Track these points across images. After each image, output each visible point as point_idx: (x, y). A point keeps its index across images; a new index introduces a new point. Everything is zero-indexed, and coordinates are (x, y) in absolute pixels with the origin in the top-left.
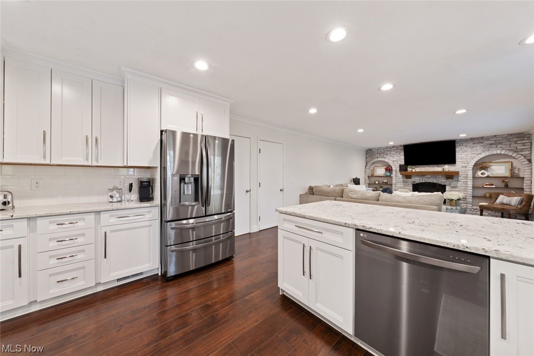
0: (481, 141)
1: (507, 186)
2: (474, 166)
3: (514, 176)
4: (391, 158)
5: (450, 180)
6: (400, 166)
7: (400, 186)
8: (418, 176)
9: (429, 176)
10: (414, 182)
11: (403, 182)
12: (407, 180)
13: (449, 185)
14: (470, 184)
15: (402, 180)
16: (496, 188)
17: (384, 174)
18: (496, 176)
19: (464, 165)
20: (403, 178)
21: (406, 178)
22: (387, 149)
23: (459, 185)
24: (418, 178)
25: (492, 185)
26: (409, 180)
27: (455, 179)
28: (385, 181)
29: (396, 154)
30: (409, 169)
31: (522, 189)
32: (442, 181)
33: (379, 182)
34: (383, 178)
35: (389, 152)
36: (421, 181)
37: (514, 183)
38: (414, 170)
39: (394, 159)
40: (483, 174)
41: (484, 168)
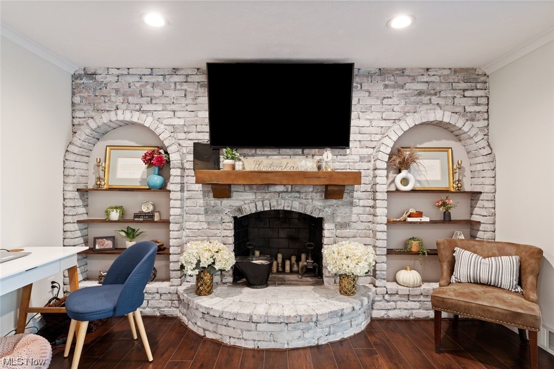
0: (400, 80)
1: (447, 217)
2: (391, 156)
3: (459, 190)
5: (334, 202)
6: (198, 148)
7: (197, 226)
8: (250, 187)
9: (280, 188)
10: (240, 210)
11: (206, 212)
12: (218, 202)
13: (333, 217)
14: (382, 212)
15: (201, 202)
16: (432, 222)
17: (141, 181)
18: (427, 186)
19: (365, 151)
20: (205, 194)
21: (216, 196)
22: (153, 79)
23: (354, 218)
24: (250, 196)
25: (420, 214)
26: (226, 202)
27: (346, 197)
29: (183, 101)
32: (313, 204)
33: (122, 212)
35: (157, 92)
36: (259, 208)
38: (239, 166)
39: (176, 122)
40: (404, 182)
41: (407, 163)
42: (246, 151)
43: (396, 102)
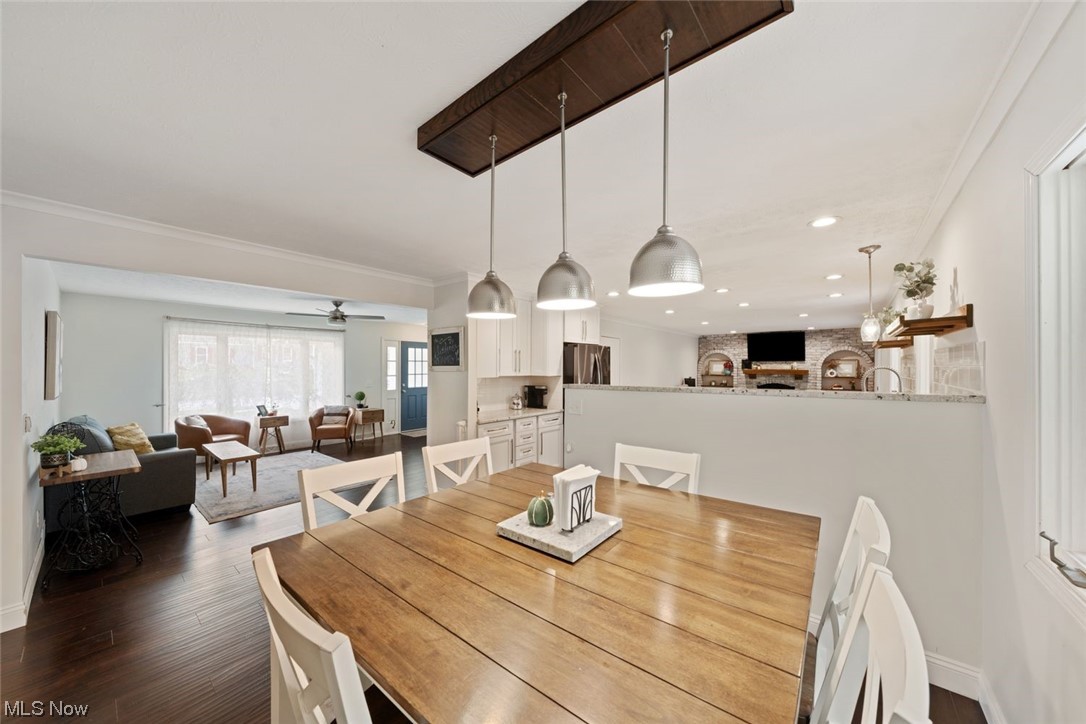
0: (830, 334)
1: (853, 387)
2: (823, 363)
3: (860, 377)
4: (732, 351)
5: (799, 379)
6: (743, 361)
8: (764, 375)
9: (776, 375)
10: (760, 381)
11: (746, 383)
12: (751, 380)
14: (819, 385)
15: (744, 380)
17: (722, 372)
18: (843, 375)
19: (813, 362)
20: (746, 377)
21: (750, 377)
22: (727, 339)
23: (808, 387)
24: (764, 379)
25: (840, 386)
26: (754, 378)
27: (804, 379)
28: (724, 381)
29: (738, 346)
30: (754, 366)
33: (716, 383)
34: (721, 377)
35: (729, 343)
38: (759, 368)
39: (735, 352)
40: (831, 373)
41: (833, 367)
42: (763, 362)
43: (828, 342)
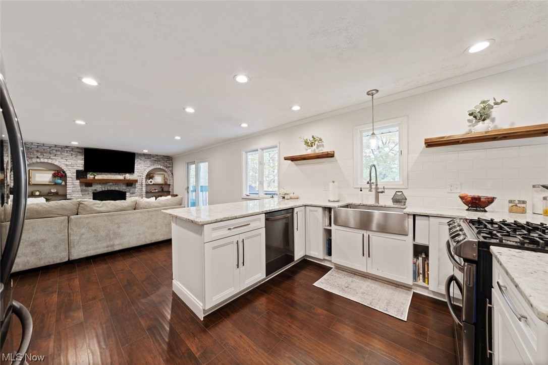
0: (149, 157)
1: (163, 190)
2: (147, 176)
3: (166, 184)
4: (63, 161)
5: (130, 187)
6: (78, 172)
7: (77, 195)
8: (100, 184)
9: (111, 184)
10: (96, 190)
11: (81, 191)
12: (87, 188)
13: (129, 191)
14: (144, 189)
15: (80, 188)
16: (158, 192)
17: (50, 182)
18: (157, 183)
19: (139, 174)
20: (81, 186)
21: (86, 186)
22: (57, 149)
23: (136, 191)
24: (100, 186)
25: (155, 190)
26: (89, 188)
27: (133, 186)
28: (52, 191)
29: (71, 157)
30: (90, 176)
31: (169, 192)
32: (123, 188)
33: (40, 192)
34: (48, 187)
35: (58, 153)
36: (103, 189)
37: (166, 189)
38: (96, 178)
39: (67, 163)
40: (151, 182)
41: (151, 178)
42: (98, 173)
43: (148, 162)
